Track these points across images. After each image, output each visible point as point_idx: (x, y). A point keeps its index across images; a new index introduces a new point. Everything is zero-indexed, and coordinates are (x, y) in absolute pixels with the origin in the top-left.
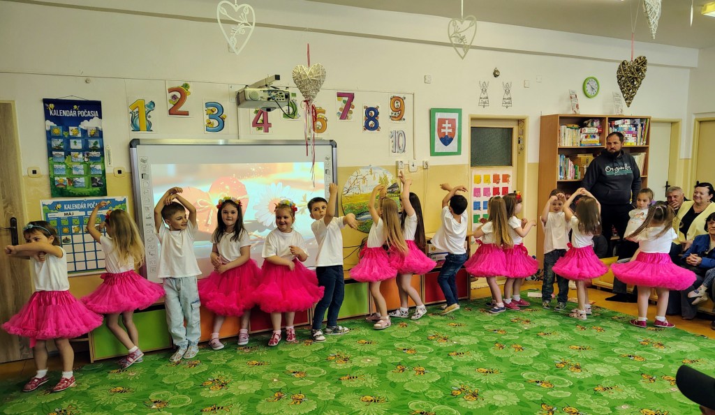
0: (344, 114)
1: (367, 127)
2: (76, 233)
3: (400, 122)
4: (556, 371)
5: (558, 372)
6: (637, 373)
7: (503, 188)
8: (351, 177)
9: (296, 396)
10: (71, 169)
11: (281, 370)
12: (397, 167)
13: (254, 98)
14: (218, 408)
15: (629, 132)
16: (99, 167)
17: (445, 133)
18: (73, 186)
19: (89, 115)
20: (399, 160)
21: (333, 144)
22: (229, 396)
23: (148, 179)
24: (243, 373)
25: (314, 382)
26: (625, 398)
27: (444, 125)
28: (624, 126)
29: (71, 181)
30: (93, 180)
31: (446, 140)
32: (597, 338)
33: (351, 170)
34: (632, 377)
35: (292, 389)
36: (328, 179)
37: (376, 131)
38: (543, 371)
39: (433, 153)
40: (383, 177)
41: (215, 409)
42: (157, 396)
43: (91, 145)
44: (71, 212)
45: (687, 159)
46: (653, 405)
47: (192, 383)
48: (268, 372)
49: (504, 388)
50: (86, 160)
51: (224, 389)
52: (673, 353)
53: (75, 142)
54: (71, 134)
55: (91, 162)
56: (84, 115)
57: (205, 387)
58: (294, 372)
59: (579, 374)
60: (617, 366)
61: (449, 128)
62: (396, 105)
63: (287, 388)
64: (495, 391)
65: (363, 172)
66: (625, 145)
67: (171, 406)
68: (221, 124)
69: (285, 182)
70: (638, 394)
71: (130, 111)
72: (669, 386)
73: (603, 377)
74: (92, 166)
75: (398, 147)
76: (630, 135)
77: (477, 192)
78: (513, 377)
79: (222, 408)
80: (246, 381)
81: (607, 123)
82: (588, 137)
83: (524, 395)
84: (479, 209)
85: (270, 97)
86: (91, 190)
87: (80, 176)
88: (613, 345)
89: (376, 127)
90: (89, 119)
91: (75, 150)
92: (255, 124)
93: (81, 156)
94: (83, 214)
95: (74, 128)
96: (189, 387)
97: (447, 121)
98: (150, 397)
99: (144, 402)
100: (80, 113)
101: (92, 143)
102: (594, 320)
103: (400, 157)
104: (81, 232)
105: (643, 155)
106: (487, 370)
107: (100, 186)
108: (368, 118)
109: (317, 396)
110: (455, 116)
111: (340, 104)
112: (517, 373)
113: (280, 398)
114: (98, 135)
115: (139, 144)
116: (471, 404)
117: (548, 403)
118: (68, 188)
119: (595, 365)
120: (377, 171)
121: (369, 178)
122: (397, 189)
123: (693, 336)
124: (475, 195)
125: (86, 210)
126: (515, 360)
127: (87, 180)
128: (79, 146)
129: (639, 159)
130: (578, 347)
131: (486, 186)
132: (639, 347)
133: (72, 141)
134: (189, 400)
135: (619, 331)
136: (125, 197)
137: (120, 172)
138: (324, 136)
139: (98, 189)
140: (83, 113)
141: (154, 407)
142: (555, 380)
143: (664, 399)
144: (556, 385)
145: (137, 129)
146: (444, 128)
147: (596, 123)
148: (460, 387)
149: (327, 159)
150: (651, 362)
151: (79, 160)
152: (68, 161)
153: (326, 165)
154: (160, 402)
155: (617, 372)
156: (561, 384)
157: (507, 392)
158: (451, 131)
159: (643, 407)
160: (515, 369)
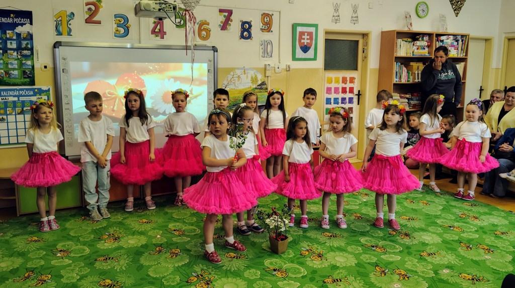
0: (224, 26)
1: (242, 37)
2: (10, 114)
3: (269, 33)
4: (388, 237)
5: (390, 239)
6: (456, 241)
7: (350, 88)
8: (229, 76)
9: (173, 250)
10: (7, 64)
11: (164, 228)
12: (265, 69)
13: (147, 8)
14: (109, 258)
15: (452, 46)
16: (29, 63)
17: (304, 43)
18: (9, 77)
19: (22, 22)
20: (267, 63)
21: (215, 49)
22: (120, 248)
23: (67, 72)
24: (134, 229)
25: (189, 239)
26: (446, 263)
27: (303, 37)
28: (448, 41)
29: (7, 73)
30: (24, 72)
31: (305, 49)
32: (423, 210)
33: (229, 70)
34: (452, 245)
35: (171, 244)
36: (210, 77)
37: (249, 40)
38: (378, 237)
39: (294, 58)
40: (254, 76)
41: (107, 259)
42: (63, 246)
43: (24, 46)
44: (7, 98)
45: (497, 69)
46: (470, 270)
47: (92, 236)
48: (154, 229)
49: (344, 251)
50: (19, 57)
51: (116, 243)
52: (487, 225)
53: (11, 43)
54: (8, 36)
55: (23, 59)
56: (19, 22)
57: (102, 240)
58: (175, 230)
59: (408, 241)
60: (440, 235)
61: (307, 39)
62: (265, 20)
63: (167, 244)
64: (337, 253)
65: (238, 72)
66: (449, 56)
67: (72, 255)
68: (127, 32)
69: (176, 79)
70: (457, 260)
71: (55, 19)
72: (483, 254)
73: (427, 244)
74: (24, 62)
75: (267, 53)
76: (453, 48)
77: (329, 90)
78: (353, 241)
79: (113, 258)
80: (135, 236)
81: (435, 38)
82: (420, 49)
83: (361, 257)
84: (330, 104)
85: (160, 8)
86: (23, 80)
87: (14, 69)
88: (437, 217)
89: (250, 37)
90: (22, 25)
91: (11, 49)
92: (153, 32)
93: (15, 54)
94: (16, 99)
95: (10, 32)
96: (90, 239)
97: (306, 34)
98: (57, 247)
99: (52, 250)
100: (15, 20)
101: (24, 43)
102: (421, 196)
103: (268, 61)
104: (14, 113)
105: (463, 64)
106: (331, 234)
107: (29, 78)
108: (244, 30)
109: (191, 251)
110: (313, 30)
111: (221, 18)
112: (356, 238)
113: (160, 251)
114: (29, 37)
115: (61, 46)
116: (316, 264)
117: (381, 265)
118: (5, 79)
119: (421, 233)
120: (249, 71)
121: (243, 77)
122: (265, 86)
123: (503, 211)
124: (327, 93)
125: (18, 96)
126: (355, 227)
127: (20, 73)
128: (14, 46)
129: (460, 67)
130: (408, 218)
131: (337, 85)
132: (458, 219)
133: (9, 42)
134: (87, 251)
135: (442, 205)
136: (49, 87)
137: (45, 67)
138: (209, 43)
139: (28, 80)
140: (17, 20)
141: (59, 255)
142: (387, 245)
143: (479, 265)
144: (388, 250)
145: (59, 33)
146: (304, 39)
147: (426, 38)
148: (308, 248)
149: (210, 61)
150: (467, 232)
151: (14, 57)
152: (5, 57)
153: (208, 66)
154: (64, 251)
155: (439, 240)
156: (392, 249)
157: (347, 254)
158: (309, 41)
159: (461, 272)
160: (355, 234)
